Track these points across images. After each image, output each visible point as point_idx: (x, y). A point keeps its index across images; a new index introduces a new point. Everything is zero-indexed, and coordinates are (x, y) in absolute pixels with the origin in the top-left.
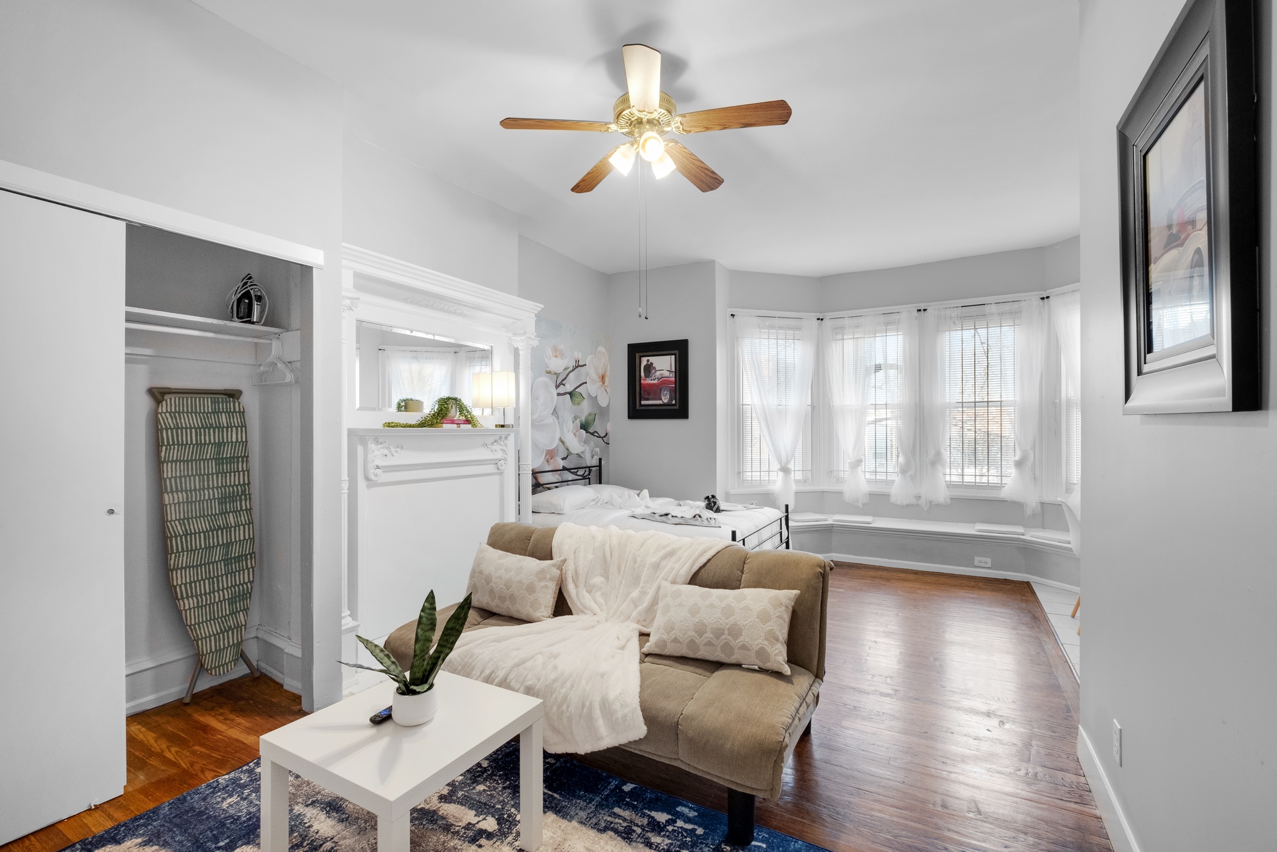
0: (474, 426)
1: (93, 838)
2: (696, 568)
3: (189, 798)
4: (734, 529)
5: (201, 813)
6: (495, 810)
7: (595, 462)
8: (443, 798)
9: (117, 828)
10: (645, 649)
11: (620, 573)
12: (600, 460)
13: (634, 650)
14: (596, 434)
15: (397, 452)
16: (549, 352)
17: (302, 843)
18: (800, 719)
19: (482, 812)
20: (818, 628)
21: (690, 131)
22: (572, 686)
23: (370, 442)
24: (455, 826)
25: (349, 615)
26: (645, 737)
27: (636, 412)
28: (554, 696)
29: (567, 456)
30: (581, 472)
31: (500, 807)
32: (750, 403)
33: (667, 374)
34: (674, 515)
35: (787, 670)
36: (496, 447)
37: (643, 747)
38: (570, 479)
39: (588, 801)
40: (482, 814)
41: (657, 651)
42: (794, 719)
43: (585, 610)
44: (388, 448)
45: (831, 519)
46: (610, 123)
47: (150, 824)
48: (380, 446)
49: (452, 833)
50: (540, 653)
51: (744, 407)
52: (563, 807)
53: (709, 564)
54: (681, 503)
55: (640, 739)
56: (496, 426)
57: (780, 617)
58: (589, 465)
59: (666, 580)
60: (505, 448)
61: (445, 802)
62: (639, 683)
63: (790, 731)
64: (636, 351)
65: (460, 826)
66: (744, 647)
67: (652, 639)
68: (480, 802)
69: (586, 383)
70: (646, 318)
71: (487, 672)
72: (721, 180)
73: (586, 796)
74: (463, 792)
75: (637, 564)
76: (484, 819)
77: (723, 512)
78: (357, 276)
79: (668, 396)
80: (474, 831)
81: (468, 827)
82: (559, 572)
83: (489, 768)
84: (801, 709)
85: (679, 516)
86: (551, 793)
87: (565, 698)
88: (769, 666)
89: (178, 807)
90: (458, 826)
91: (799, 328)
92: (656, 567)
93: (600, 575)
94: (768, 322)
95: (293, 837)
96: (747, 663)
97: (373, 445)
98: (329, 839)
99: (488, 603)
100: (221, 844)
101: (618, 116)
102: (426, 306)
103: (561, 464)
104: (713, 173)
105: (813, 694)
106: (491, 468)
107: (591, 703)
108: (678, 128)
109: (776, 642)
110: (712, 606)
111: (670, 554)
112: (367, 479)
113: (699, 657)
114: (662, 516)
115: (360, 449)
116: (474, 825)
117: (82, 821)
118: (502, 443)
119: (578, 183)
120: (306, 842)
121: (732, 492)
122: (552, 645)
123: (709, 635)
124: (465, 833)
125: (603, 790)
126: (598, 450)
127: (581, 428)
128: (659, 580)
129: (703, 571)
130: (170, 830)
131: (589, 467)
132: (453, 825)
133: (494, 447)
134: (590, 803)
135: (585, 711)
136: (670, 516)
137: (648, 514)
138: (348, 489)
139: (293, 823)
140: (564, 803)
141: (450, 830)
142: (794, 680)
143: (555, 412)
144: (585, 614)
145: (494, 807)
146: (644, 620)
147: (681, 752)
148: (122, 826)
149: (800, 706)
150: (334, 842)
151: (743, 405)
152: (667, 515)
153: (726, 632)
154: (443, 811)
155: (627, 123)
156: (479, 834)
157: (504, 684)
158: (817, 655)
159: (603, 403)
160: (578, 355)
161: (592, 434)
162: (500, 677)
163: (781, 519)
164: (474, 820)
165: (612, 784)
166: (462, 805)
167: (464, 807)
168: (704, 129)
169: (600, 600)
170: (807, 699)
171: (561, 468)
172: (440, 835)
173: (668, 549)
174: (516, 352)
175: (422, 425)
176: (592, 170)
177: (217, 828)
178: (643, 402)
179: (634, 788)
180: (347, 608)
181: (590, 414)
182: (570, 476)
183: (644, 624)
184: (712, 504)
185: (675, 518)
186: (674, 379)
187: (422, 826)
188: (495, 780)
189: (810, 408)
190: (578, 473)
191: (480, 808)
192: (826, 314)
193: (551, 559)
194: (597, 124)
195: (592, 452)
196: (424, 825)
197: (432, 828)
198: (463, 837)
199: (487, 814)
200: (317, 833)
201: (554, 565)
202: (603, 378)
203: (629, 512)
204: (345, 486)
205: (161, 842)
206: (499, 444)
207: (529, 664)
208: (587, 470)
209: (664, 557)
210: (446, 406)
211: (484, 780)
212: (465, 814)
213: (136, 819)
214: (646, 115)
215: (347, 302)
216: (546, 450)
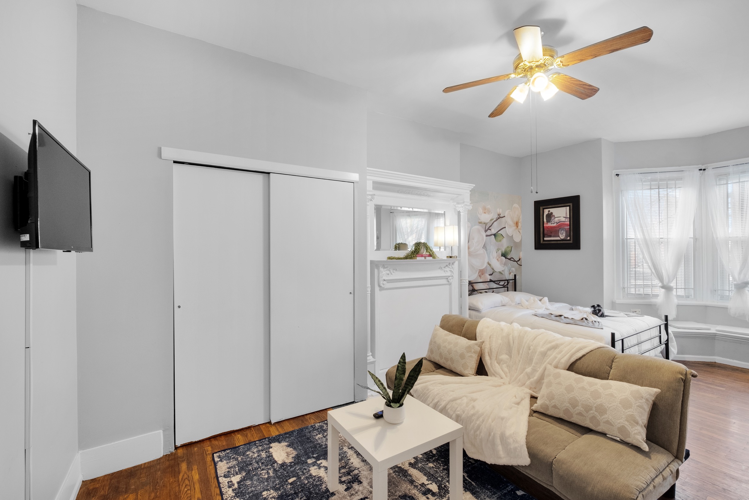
0: (434, 258)
1: (272, 437)
2: (573, 359)
3: (304, 430)
4: (613, 332)
5: (308, 439)
6: (438, 480)
7: (512, 277)
8: (411, 464)
9: (279, 435)
10: (534, 408)
11: (519, 355)
12: (515, 276)
13: (525, 407)
14: (512, 259)
15: (394, 272)
16: (481, 210)
17: (346, 466)
18: (654, 487)
19: (430, 479)
20: (679, 421)
21: (569, 65)
22: (483, 421)
23: (381, 267)
24: (416, 482)
25: (371, 355)
26: (529, 465)
27: (540, 245)
28: (472, 424)
29: (493, 273)
30: (502, 283)
31: (440, 479)
32: (633, 237)
33: (563, 219)
34: (566, 316)
35: (645, 447)
36: (447, 269)
37: (528, 471)
38: (495, 287)
39: (492, 493)
40: (430, 481)
41: (542, 410)
42: (648, 485)
43: (495, 374)
44: (389, 270)
45: (713, 329)
46: (510, 74)
47: (290, 438)
48: (385, 269)
49: (414, 485)
50: (465, 396)
51: (628, 240)
52: (477, 492)
53: (583, 358)
54: (573, 308)
55: (526, 465)
56: (447, 257)
57: (640, 407)
58: (507, 279)
59: (551, 364)
60: (452, 270)
61: (412, 467)
62: (527, 430)
63: (644, 493)
64: (540, 206)
65: (418, 483)
66: (608, 422)
67: (539, 402)
68: (430, 473)
69: (505, 227)
70: (537, 193)
71: (436, 401)
72: (597, 89)
73: (492, 489)
74: (421, 465)
75: (531, 351)
76: (431, 484)
77: (606, 317)
78: (374, 183)
79: (564, 234)
80: (426, 488)
81: (423, 485)
82: (479, 348)
83: (436, 455)
84: (657, 479)
85: (570, 317)
86: (470, 481)
87: (479, 427)
88: (628, 440)
89: (300, 433)
90: (417, 483)
91: (681, 179)
92: (544, 354)
93: (506, 354)
94: (650, 177)
95: (342, 462)
96: (611, 434)
97: (382, 269)
98: (357, 469)
99: (439, 360)
100: (315, 456)
101: (516, 68)
102: (409, 193)
103: (489, 278)
104: (590, 86)
105: (670, 470)
106: (444, 281)
107: (494, 434)
108: (559, 65)
109: (636, 424)
110: (583, 388)
111: (555, 347)
112: (379, 286)
113: (573, 422)
114: (557, 316)
115: (376, 271)
116: (426, 485)
117: (269, 428)
118: (450, 267)
119: (493, 112)
120: (347, 467)
121: (618, 301)
122: (473, 393)
123: (580, 408)
124: (420, 488)
125: (503, 489)
126: (513, 269)
127: (502, 256)
128: (545, 363)
129: (578, 362)
130: (297, 443)
131: (507, 280)
132: (415, 481)
133: (445, 269)
134: (494, 495)
135: (490, 438)
136: (562, 317)
137: (546, 314)
138: (370, 291)
139: (342, 455)
140: (477, 489)
141: (413, 484)
142: (652, 456)
143: (485, 247)
144: (496, 377)
145: (437, 478)
146: (535, 388)
147: (554, 482)
148: (281, 435)
149: (656, 477)
150: (359, 471)
151: (627, 239)
152: (561, 316)
153: (594, 409)
154: (410, 472)
155: (522, 71)
156: (428, 491)
157: (443, 411)
158: (677, 441)
159: (517, 239)
160: (500, 211)
161: (510, 259)
162: (442, 405)
163: (660, 326)
164: (426, 482)
165: (510, 487)
166: (421, 472)
167: (421, 473)
168: (579, 61)
169: (506, 369)
170: (663, 473)
171: (489, 281)
172: (408, 485)
173: (553, 344)
174: (459, 213)
175: (406, 258)
176: (501, 103)
177: (313, 447)
178: (545, 239)
179: (524, 494)
180: (370, 351)
181: (508, 247)
182: (495, 286)
183: (535, 390)
184: (597, 311)
185: (566, 319)
186: (568, 223)
187: (399, 477)
188: (439, 463)
189: (692, 240)
190: (500, 284)
191: (429, 477)
192: (708, 165)
193: (476, 340)
194: (502, 77)
195: (509, 271)
196: (400, 476)
197: (404, 479)
198: (419, 490)
199: (433, 481)
200: (352, 463)
201: (476, 344)
202: (517, 224)
203: (533, 312)
204: (369, 289)
205: (294, 447)
206: (449, 267)
207: (458, 401)
208: (506, 282)
209: (549, 349)
210: (418, 247)
211: (433, 461)
212: (422, 477)
213: (286, 434)
214: (535, 63)
215: (370, 197)
216: (479, 269)
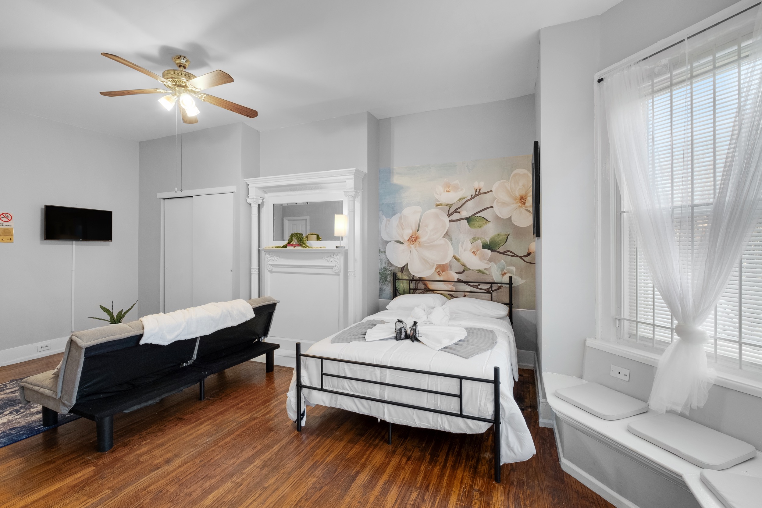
14: (509, 253)
23: (267, 254)
29: (463, 271)
44: (274, 257)
56: (336, 247)
58: (494, 281)
69: (492, 207)
103: (456, 277)
112: (267, 269)
121: (591, 343)
126: (512, 268)
127: (484, 247)
143: (447, 235)
159: (522, 223)
160: (480, 185)
161: (503, 253)
171: (456, 280)
181: (498, 235)
182: (469, 288)
190: (481, 287)
202: (522, 200)
204: (256, 270)
208: (493, 285)
216: (437, 264)
